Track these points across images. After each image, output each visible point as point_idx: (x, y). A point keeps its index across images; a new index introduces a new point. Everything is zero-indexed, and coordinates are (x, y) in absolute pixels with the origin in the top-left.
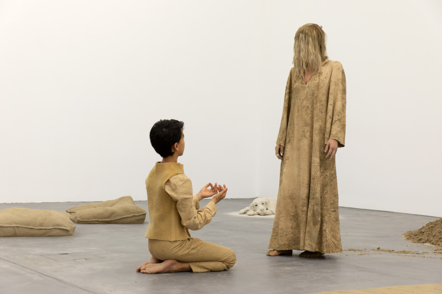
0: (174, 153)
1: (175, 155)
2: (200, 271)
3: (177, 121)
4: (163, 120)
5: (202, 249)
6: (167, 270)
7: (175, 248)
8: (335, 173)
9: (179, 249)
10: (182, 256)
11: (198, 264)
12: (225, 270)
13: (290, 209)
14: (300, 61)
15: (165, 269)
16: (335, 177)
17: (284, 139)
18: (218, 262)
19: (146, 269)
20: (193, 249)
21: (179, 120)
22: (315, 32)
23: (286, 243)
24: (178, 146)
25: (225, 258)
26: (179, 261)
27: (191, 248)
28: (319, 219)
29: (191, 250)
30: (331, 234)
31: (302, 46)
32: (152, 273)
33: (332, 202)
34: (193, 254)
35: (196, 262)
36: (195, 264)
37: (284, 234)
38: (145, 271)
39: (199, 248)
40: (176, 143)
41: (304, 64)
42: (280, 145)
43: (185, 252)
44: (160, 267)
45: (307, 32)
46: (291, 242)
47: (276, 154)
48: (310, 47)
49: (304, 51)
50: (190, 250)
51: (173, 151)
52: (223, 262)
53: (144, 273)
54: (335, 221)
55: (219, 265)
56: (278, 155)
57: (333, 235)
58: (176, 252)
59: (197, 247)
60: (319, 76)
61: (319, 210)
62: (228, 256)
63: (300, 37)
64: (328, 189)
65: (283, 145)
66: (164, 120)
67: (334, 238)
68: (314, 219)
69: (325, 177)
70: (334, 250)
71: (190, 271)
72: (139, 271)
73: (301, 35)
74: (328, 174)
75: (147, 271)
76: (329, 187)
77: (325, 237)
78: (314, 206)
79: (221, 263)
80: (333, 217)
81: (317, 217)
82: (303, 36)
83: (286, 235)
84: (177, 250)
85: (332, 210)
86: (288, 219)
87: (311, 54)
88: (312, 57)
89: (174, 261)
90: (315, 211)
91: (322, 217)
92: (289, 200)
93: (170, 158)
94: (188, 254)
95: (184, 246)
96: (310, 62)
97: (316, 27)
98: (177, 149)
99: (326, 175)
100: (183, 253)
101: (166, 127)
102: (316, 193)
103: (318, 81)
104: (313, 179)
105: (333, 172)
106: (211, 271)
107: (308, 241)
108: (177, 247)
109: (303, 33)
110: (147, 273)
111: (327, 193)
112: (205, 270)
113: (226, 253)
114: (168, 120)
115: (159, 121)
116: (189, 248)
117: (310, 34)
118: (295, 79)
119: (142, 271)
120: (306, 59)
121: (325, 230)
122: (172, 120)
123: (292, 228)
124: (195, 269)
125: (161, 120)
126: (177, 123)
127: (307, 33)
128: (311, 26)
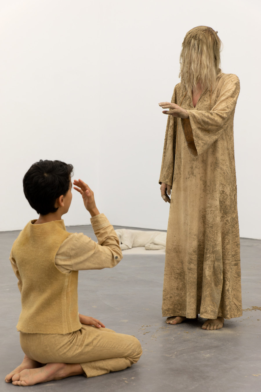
0: (57, 209)
1: (59, 211)
2: (96, 375)
3: (64, 164)
4: (44, 160)
5: (99, 344)
6: (52, 378)
7: (63, 348)
8: (237, 217)
9: (69, 348)
10: (73, 357)
11: (93, 364)
12: (128, 368)
13: (175, 265)
14: (190, 75)
15: (48, 377)
16: (237, 223)
17: (170, 177)
18: (120, 359)
19: (21, 379)
20: (87, 345)
21: (67, 162)
22: (210, 38)
23: (171, 307)
24: (64, 200)
25: (129, 352)
26: (67, 364)
27: (84, 344)
28: (222, 277)
29: (85, 348)
30: (233, 294)
31: (194, 55)
32: (30, 386)
33: (233, 253)
34: (88, 352)
35: (90, 362)
36: (89, 364)
37: (168, 296)
38: (19, 383)
39: (95, 342)
40: (62, 196)
41: (195, 79)
42: (166, 185)
43: (78, 351)
44: (40, 374)
45: (201, 37)
46: (176, 306)
47: (162, 196)
48: (204, 57)
49: (196, 62)
50: (83, 347)
51: (56, 206)
52: (126, 357)
53: (17, 385)
54: (236, 277)
55: (122, 363)
56: (165, 197)
57: (234, 295)
58: (65, 353)
59: (92, 342)
60: (210, 95)
61: (222, 266)
62: (133, 348)
63: (192, 44)
64: (230, 237)
65: (169, 184)
66: (46, 161)
67: (236, 298)
68: (215, 278)
69: (226, 223)
70: (236, 314)
71: (83, 374)
72: (10, 381)
73: (193, 40)
74: (229, 219)
75: (23, 383)
76: (230, 235)
77: (228, 298)
78: (214, 262)
79: (124, 359)
80: (234, 272)
81: (219, 275)
82: (196, 42)
83: (171, 297)
84: (65, 351)
85: (234, 263)
86: (173, 278)
87: (205, 67)
88: (206, 70)
89: (61, 365)
90: (216, 268)
91: (224, 273)
92: (174, 254)
93: (50, 216)
94: (81, 354)
95: (76, 342)
96: (203, 77)
97: (211, 32)
98: (63, 204)
99: (227, 221)
100: (75, 354)
101: (49, 172)
102: (216, 245)
103: (209, 102)
104: (212, 227)
105: (235, 216)
106: (111, 372)
107: (210, 306)
108: (66, 346)
109: (195, 39)
110: (22, 386)
111: (228, 243)
112: (103, 372)
113: (130, 345)
114: (51, 161)
115: (38, 161)
116: (81, 345)
117: (205, 41)
118: (181, 99)
119: (15, 383)
120: (198, 74)
121: (228, 290)
122: (57, 161)
123: (177, 289)
124: (90, 372)
125: (41, 160)
126: (65, 166)
127: (202, 40)
128: (206, 30)
